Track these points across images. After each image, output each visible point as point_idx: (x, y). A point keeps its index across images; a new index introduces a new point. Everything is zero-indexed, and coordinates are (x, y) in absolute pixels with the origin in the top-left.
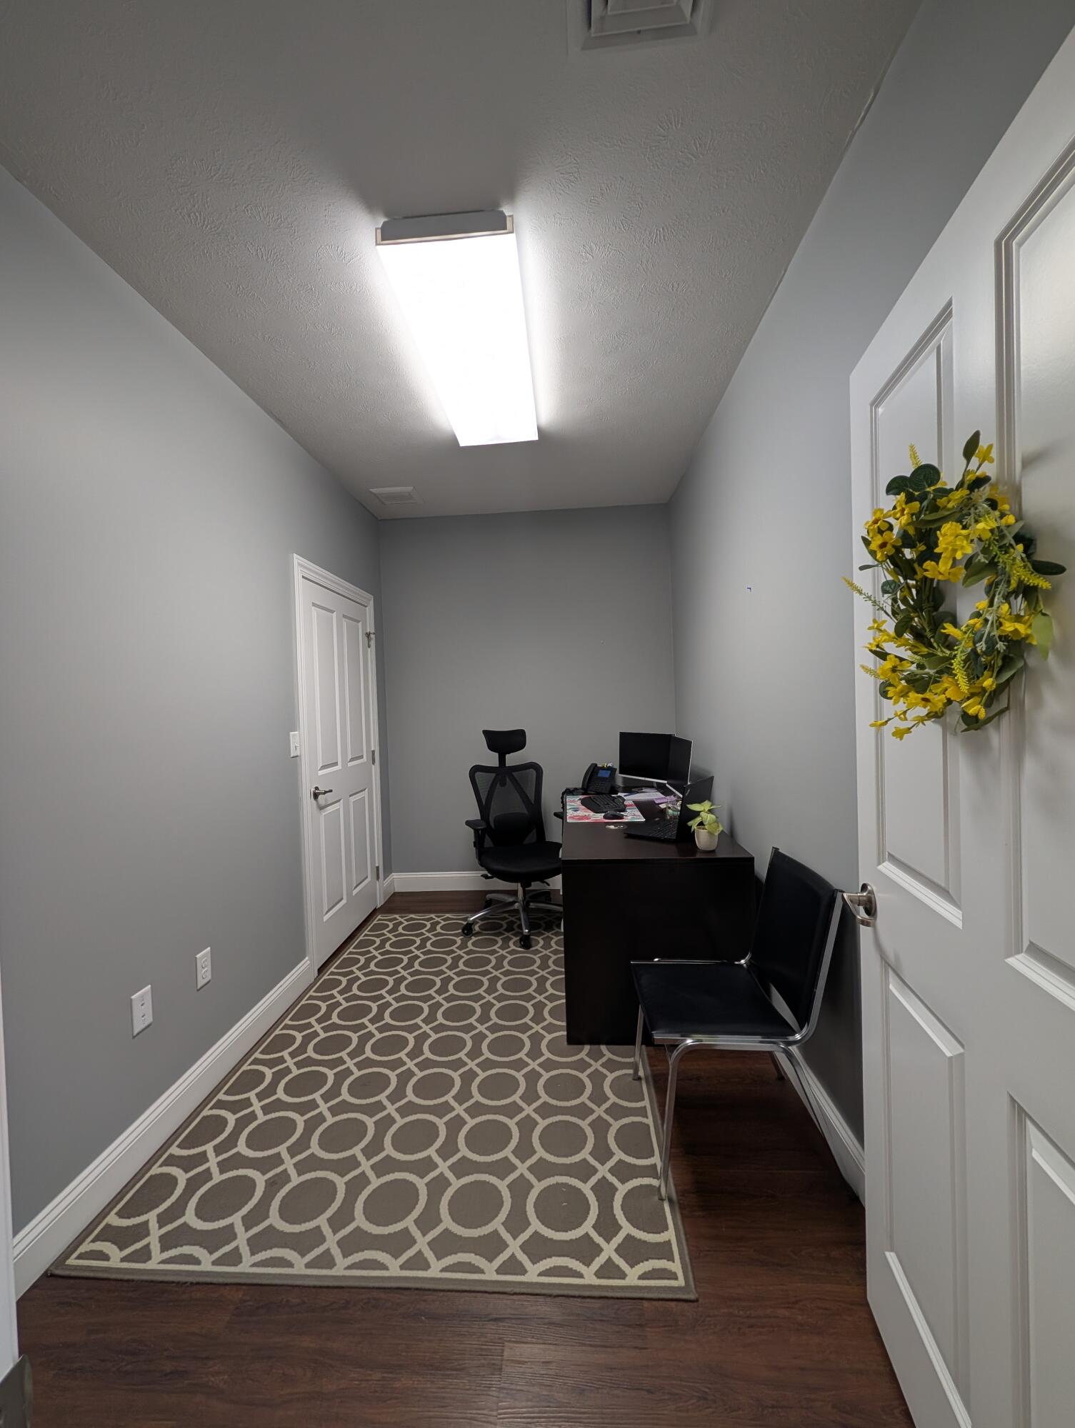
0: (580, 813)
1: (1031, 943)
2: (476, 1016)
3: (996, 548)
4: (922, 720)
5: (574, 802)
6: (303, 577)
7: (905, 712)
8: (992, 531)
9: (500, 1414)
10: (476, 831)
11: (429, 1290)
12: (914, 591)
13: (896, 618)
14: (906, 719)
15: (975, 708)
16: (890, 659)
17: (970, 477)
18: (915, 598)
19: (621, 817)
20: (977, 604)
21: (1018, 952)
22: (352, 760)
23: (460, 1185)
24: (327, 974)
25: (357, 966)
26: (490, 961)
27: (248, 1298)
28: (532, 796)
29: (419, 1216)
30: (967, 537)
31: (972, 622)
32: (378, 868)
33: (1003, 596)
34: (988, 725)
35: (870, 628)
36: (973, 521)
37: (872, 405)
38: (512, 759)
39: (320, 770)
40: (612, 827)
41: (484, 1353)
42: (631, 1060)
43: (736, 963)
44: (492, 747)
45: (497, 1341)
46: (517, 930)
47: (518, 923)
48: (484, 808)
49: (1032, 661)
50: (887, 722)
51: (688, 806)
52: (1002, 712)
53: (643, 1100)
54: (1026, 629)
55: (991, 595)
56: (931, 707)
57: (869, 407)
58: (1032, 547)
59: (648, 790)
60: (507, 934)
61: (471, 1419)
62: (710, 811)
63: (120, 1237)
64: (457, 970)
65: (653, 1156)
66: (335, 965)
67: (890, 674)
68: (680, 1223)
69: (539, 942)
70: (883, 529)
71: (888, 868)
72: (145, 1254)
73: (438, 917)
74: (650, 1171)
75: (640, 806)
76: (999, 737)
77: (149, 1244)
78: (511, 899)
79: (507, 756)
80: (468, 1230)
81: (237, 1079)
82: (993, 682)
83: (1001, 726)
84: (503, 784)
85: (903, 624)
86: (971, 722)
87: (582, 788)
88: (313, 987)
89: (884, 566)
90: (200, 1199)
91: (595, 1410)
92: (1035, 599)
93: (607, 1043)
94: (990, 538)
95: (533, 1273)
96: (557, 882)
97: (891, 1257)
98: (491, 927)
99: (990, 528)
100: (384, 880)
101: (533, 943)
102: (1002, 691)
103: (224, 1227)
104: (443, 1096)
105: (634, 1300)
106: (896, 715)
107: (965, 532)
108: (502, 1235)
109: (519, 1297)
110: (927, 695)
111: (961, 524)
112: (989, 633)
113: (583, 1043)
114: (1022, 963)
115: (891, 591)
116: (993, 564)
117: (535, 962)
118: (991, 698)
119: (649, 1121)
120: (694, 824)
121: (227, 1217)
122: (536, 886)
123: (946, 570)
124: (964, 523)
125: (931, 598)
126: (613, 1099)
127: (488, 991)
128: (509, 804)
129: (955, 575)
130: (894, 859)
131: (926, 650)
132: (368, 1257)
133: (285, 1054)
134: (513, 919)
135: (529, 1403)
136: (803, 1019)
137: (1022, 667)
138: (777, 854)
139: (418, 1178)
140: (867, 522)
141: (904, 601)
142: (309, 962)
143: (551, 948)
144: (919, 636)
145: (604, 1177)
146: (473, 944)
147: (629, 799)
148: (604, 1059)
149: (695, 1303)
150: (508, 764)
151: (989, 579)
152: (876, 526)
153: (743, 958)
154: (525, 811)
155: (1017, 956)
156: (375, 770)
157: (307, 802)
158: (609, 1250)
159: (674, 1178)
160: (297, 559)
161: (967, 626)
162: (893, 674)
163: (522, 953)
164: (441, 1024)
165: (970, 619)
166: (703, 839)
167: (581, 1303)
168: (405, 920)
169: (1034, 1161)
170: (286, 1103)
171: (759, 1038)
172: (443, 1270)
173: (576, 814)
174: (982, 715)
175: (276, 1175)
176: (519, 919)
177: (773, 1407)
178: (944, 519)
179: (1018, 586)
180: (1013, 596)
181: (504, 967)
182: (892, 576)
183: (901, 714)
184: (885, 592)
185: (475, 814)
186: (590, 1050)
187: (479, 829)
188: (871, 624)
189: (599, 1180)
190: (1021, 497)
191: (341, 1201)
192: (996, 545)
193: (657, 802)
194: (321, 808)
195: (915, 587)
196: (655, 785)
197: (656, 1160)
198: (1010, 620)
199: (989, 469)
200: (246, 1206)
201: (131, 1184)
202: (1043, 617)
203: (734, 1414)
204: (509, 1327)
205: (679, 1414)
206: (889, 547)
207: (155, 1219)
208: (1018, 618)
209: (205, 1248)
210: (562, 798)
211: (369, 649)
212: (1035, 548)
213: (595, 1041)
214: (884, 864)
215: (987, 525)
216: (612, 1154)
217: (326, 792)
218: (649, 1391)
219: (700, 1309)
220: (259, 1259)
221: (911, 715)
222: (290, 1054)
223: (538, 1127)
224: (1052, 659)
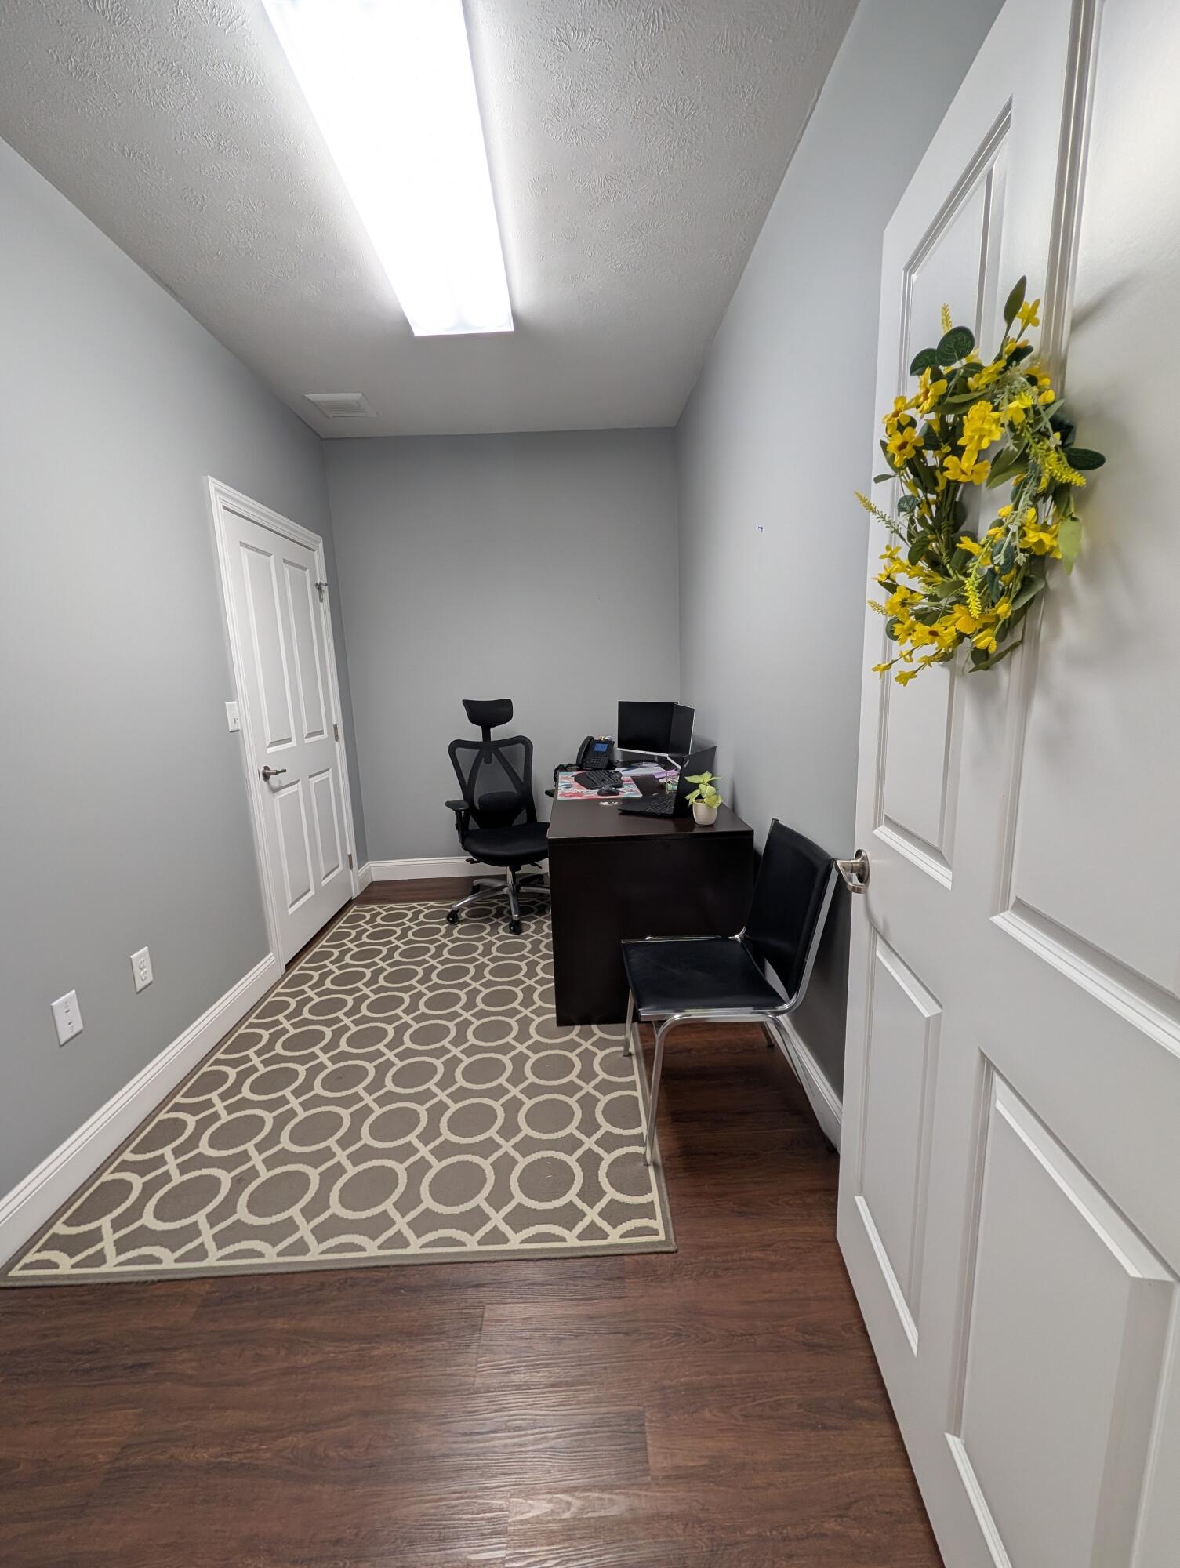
0: (572, 790)
1: (1017, 898)
2: (461, 1004)
3: (1028, 435)
4: (928, 661)
5: (567, 778)
6: (224, 508)
7: (911, 652)
8: (1026, 411)
9: (479, 1368)
10: (458, 813)
11: (409, 1265)
12: (934, 508)
13: (911, 542)
14: (912, 661)
15: (987, 640)
16: (901, 590)
17: (1010, 347)
18: (934, 515)
19: (617, 793)
20: (1000, 511)
21: (1004, 909)
22: (309, 735)
23: (442, 1167)
24: (297, 969)
25: (330, 960)
26: (477, 948)
27: (215, 1289)
28: (521, 775)
29: (399, 1199)
30: (997, 421)
31: (992, 531)
32: (350, 856)
33: (1030, 497)
34: (998, 663)
35: (882, 557)
36: (1006, 400)
37: (906, 270)
38: (498, 733)
39: (269, 746)
40: (606, 803)
41: (464, 1316)
42: (622, 1037)
43: (730, 938)
44: (474, 718)
45: (477, 1304)
46: (507, 915)
47: (509, 908)
48: (467, 788)
49: (1054, 581)
50: (890, 664)
51: (687, 778)
52: (1014, 647)
53: (633, 1074)
54: (1051, 541)
55: (1016, 499)
56: (939, 643)
57: (903, 272)
58: (1070, 436)
59: (649, 764)
60: (496, 920)
61: (450, 1375)
62: (711, 783)
63: (69, 1245)
64: (442, 958)
65: (640, 1126)
66: (305, 960)
67: (898, 608)
68: (663, 1185)
69: (530, 927)
70: (904, 424)
71: (884, 833)
72: (100, 1258)
73: (421, 905)
74: (638, 1140)
75: (638, 781)
76: (1008, 676)
77: (103, 1249)
78: (500, 884)
79: (492, 729)
80: (450, 1208)
81: (197, 1080)
82: (1009, 608)
83: (1012, 665)
84: (489, 761)
85: (917, 549)
86: (982, 659)
87: (577, 764)
88: (280, 983)
89: (902, 477)
90: (159, 1201)
91: (572, 1355)
92: (1066, 500)
93: (598, 1023)
94: (1024, 421)
95: (516, 1241)
96: (545, 865)
97: (860, 1201)
98: (480, 913)
99: (1024, 407)
100: (359, 869)
101: (524, 928)
102: (1018, 621)
103: (186, 1226)
104: (425, 1083)
105: (617, 1255)
106: (901, 655)
107: (995, 415)
108: (484, 1209)
109: (500, 1264)
110: (936, 627)
111: (993, 403)
112: (1010, 543)
113: (573, 1024)
114: (1009, 922)
115: (908, 508)
116: (1023, 458)
117: (525, 946)
118: (1006, 629)
119: (638, 1094)
120: (691, 798)
121: (189, 1216)
122: (526, 869)
123: (969, 466)
124: (996, 404)
125: (951, 516)
126: (602, 1075)
127: (475, 978)
128: (494, 783)
129: (978, 473)
130: (890, 822)
131: (940, 579)
132: (343, 1241)
133: (251, 1052)
134: (503, 904)
135: (508, 1356)
136: (792, 990)
137: (1042, 589)
138: (777, 826)
139: (397, 1164)
140: (887, 416)
141: (922, 520)
142: (273, 958)
143: (540, 933)
144: (935, 564)
145: (590, 1149)
146: (459, 932)
147: (626, 774)
148: (594, 1039)
149: (675, 1254)
150: (493, 739)
151: (1017, 479)
152: (896, 419)
153: (738, 933)
154: (513, 790)
155: (1003, 914)
156: (340, 747)
157: (256, 785)
158: (592, 1215)
159: (660, 1145)
160: (213, 483)
161: (987, 538)
162: (902, 609)
163: (512, 938)
164: (423, 1013)
165: (991, 528)
166: (701, 814)
167: (563, 1263)
168: (384, 910)
169: (997, 1111)
170: (253, 1101)
171: (750, 1010)
172: (423, 1246)
173: (568, 791)
174: (993, 649)
175: (243, 1172)
176: (509, 904)
177: (743, 1335)
178: (974, 401)
179: (1050, 485)
180: (1042, 500)
181: (492, 953)
182: (911, 490)
183: (906, 655)
184: (901, 509)
185: (457, 795)
186: (580, 1031)
187: (462, 810)
188: (885, 552)
189: (585, 1152)
190: (1065, 373)
191: (314, 1192)
192: (1028, 431)
193: (657, 777)
194: (275, 790)
195: (935, 503)
196: (656, 759)
197: (643, 1129)
198: (1036, 530)
199: (1033, 336)
200: (211, 1204)
201: (80, 1192)
202: (1073, 523)
203: (706, 1345)
204: (490, 1291)
205: (654, 1350)
206: (909, 447)
207: (109, 1224)
208: (1045, 528)
209: (166, 1247)
210: (555, 775)
211: (321, 604)
212: (1074, 438)
213: (586, 1021)
214: (880, 828)
215: (1022, 404)
216: (598, 1127)
217: (277, 773)
218: (627, 1334)
219: (679, 1259)
220: (227, 1253)
221: (919, 654)
222: (256, 1052)
223: (524, 1106)
224: (1075, 574)
